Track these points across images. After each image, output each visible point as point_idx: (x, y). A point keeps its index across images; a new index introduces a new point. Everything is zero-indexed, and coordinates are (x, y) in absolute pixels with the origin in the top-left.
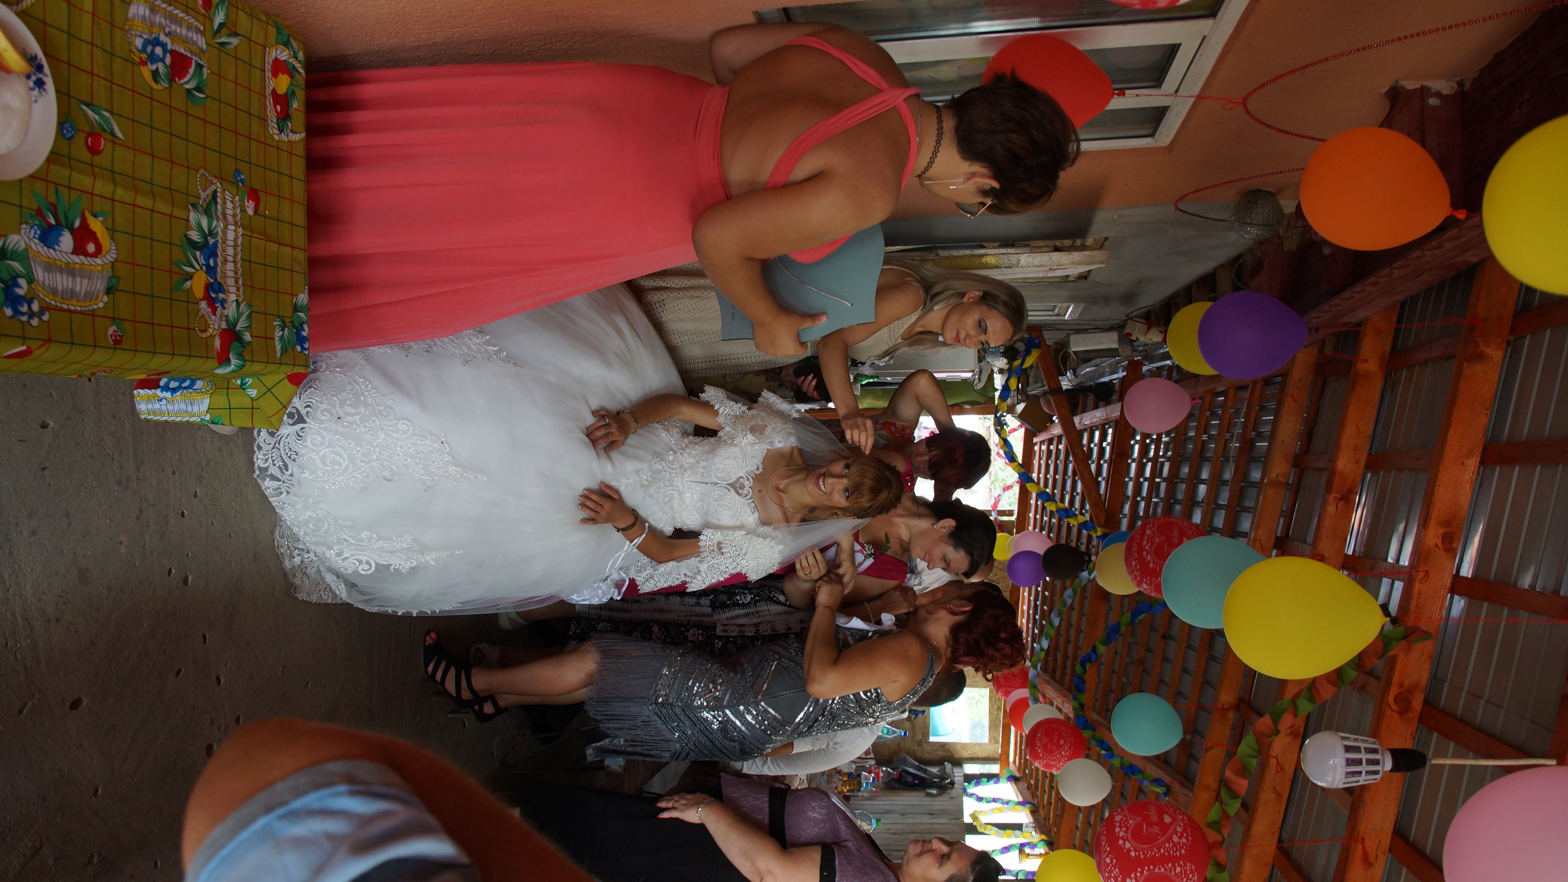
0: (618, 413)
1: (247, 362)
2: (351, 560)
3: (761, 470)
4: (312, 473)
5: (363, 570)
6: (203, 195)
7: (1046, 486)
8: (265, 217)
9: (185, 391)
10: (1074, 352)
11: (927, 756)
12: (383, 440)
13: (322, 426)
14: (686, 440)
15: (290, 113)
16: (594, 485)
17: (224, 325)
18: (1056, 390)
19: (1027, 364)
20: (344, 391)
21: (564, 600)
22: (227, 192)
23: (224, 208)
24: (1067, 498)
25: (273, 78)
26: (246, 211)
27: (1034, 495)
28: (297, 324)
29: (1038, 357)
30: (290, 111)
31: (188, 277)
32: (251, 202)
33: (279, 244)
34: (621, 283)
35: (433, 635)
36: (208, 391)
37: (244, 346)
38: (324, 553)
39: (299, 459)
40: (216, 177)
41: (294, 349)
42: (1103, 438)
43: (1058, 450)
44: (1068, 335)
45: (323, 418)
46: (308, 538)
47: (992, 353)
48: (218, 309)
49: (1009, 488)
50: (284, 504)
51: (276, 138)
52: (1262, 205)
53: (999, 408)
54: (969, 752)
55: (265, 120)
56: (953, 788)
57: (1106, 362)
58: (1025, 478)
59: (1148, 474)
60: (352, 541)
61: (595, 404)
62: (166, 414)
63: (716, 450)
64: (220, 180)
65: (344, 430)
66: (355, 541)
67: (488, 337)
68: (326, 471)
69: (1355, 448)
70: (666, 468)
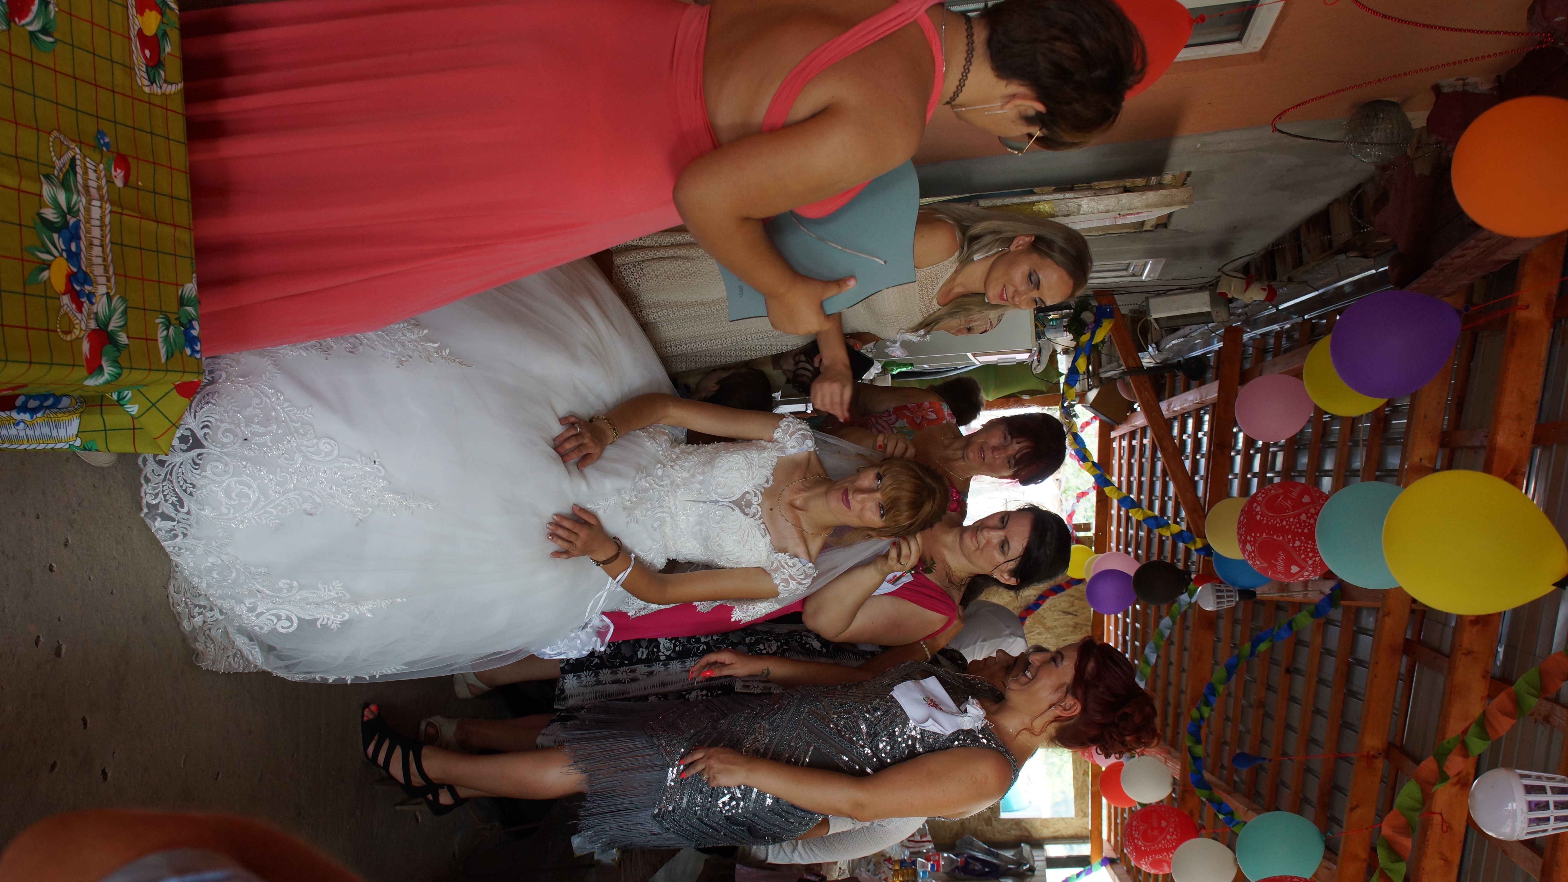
0: (591, 420)
1: (124, 370)
2: (266, 616)
3: (771, 482)
4: (213, 510)
5: (282, 627)
6: (58, 164)
7: (1130, 490)
8: (138, 189)
9: (48, 411)
10: (1155, 319)
11: (998, 837)
12: (302, 464)
13: (225, 450)
14: (677, 450)
15: (162, 59)
16: (566, 509)
17: (93, 325)
18: (1137, 369)
19: (1098, 339)
20: (250, 405)
21: (533, 655)
22: (88, 159)
23: (86, 179)
24: (1157, 504)
25: (139, 16)
26: (113, 183)
27: (1115, 503)
28: (184, 321)
29: (1111, 329)
30: (162, 56)
31: (46, 266)
32: (119, 171)
33: (157, 222)
34: (585, 258)
35: (373, 707)
36: (76, 409)
37: (119, 351)
38: (232, 609)
39: (197, 493)
40: (73, 141)
41: (182, 352)
42: (1198, 427)
43: (1142, 446)
44: (1147, 298)
45: (225, 440)
46: (211, 591)
47: (1054, 327)
48: (85, 305)
49: (1083, 494)
50: (180, 549)
51: (147, 90)
52: (1383, 119)
53: (1066, 395)
54: (1051, 830)
55: (131, 68)
56: (1033, 875)
57: (1196, 332)
58: (1102, 482)
59: (1256, 468)
60: (267, 592)
61: (562, 409)
62: (25, 441)
63: (714, 461)
64: (79, 144)
65: (252, 454)
66: (271, 591)
67: (426, 331)
68: (232, 506)
69: (1519, 418)
70: (654, 485)
